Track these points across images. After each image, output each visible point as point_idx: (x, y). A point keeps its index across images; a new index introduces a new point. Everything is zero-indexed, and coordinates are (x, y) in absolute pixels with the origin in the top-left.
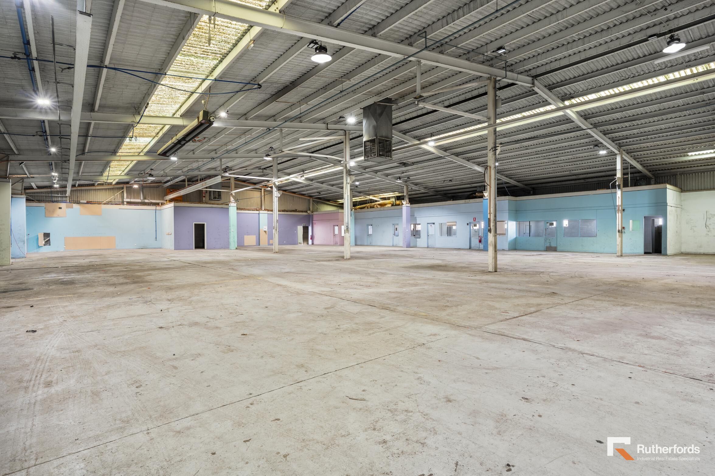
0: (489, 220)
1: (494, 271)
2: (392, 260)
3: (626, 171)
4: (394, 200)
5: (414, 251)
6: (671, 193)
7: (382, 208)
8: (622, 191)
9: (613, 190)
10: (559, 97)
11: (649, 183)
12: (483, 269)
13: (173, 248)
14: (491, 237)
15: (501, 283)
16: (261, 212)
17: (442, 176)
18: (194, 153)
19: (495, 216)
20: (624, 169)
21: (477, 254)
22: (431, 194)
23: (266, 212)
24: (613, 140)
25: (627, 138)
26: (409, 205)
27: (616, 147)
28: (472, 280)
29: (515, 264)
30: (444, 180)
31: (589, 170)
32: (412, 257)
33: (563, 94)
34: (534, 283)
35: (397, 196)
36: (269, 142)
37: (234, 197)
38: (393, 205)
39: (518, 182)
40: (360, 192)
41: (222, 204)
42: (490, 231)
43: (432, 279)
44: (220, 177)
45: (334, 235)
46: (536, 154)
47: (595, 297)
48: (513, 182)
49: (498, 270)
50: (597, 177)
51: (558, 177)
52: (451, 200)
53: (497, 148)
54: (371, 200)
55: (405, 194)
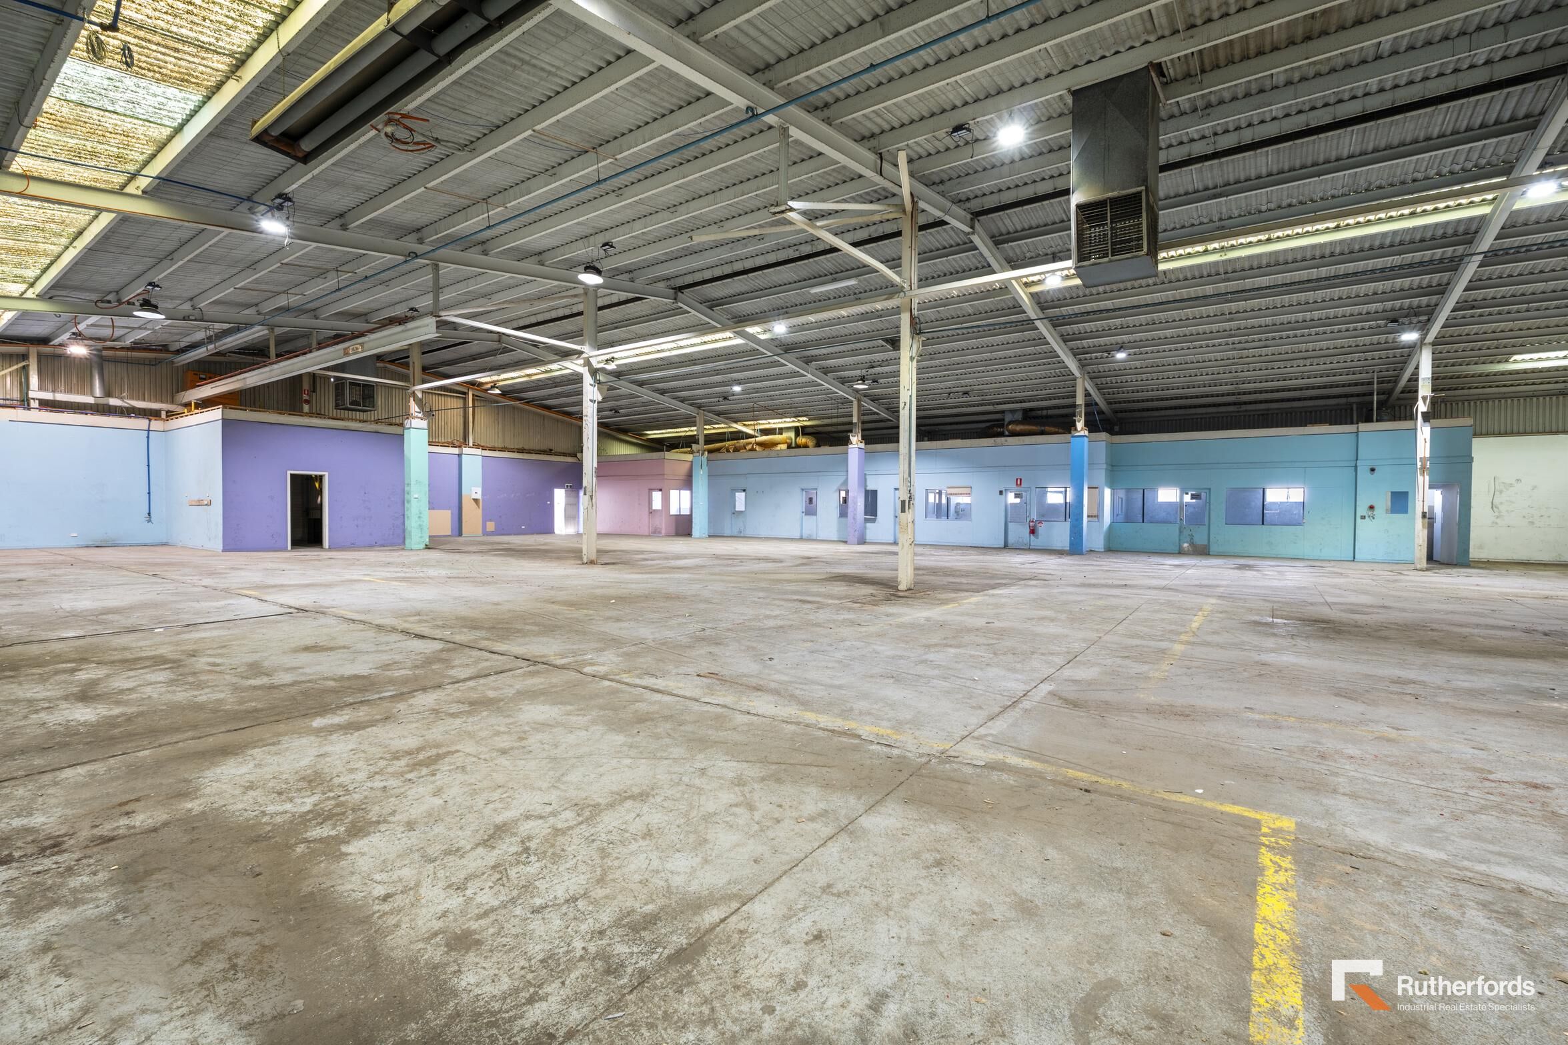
4: (792, 435)
7: (766, 452)
13: (219, 545)
16: (466, 450)
18: (344, 227)
23: (479, 451)
26: (862, 445)
36: (605, 223)
37: (420, 403)
38: (789, 447)
40: (719, 414)
41: (377, 421)
44: (431, 322)
45: (652, 512)
54: (740, 432)
55: (855, 420)
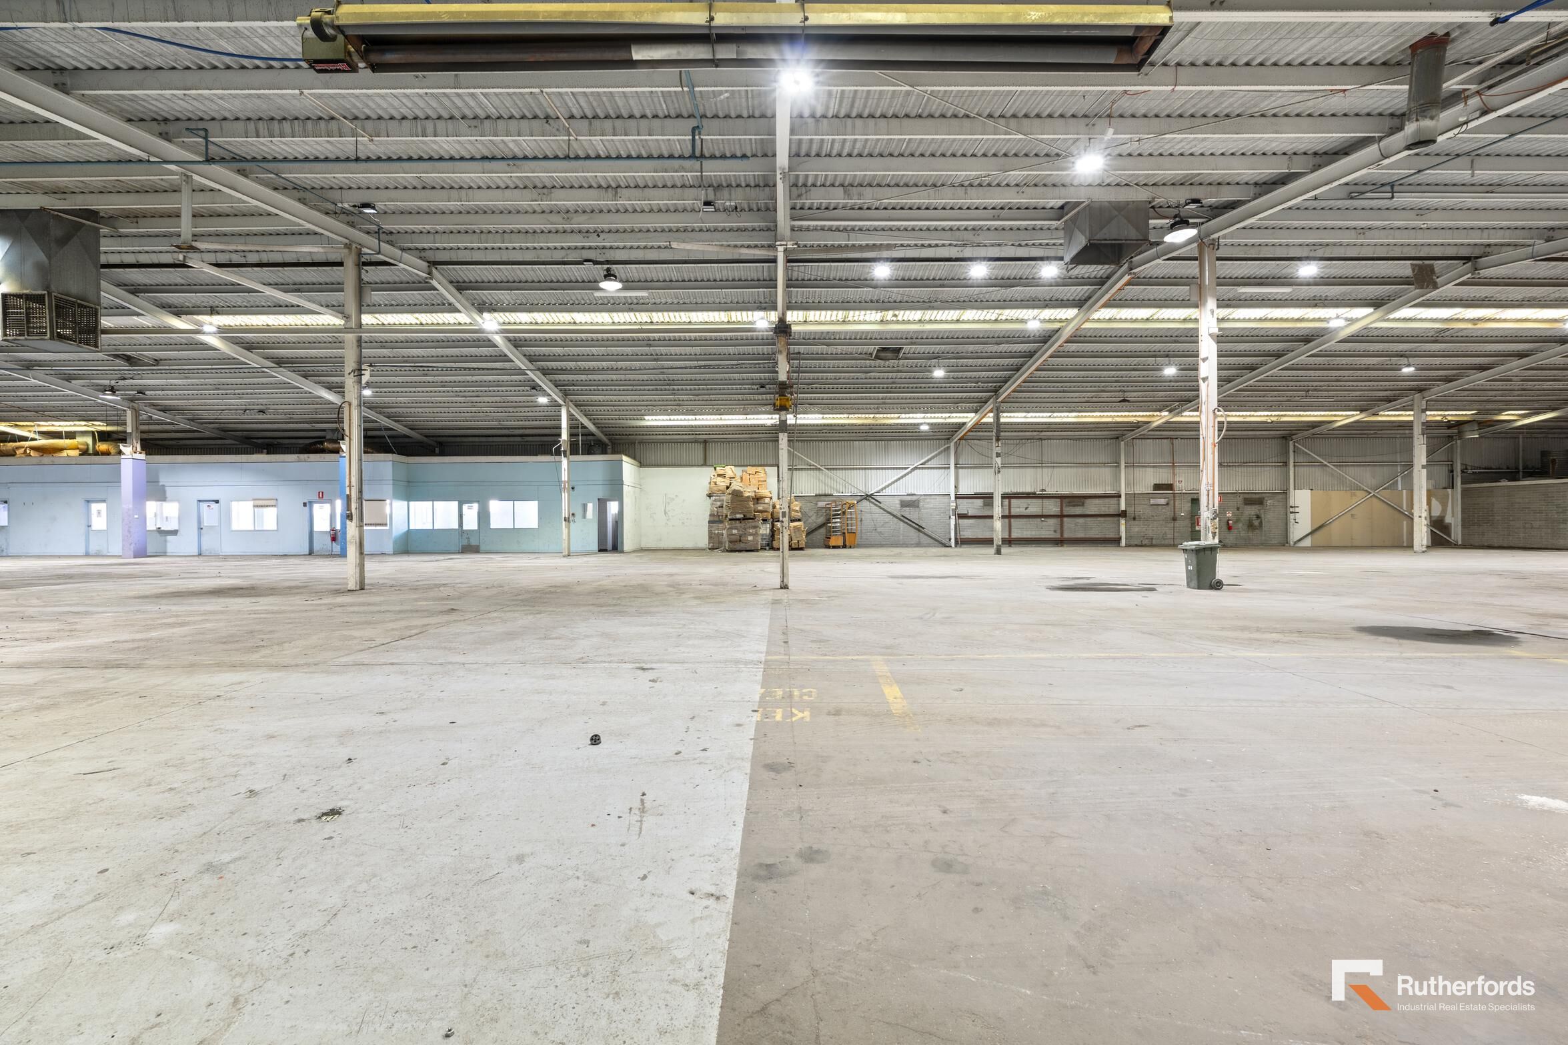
0: (349, 498)
1: (358, 588)
2: (99, 586)
3: (574, 431)
4: (88, 440)
5: (159, 563)
6: (628, 466)
7: (46, 458)
8: (568, 460)
9: (557, 458)
10: (473, 305)
11: (604, 452)
12: (338, 587)
14: (352, 529)
15: (369, 604)
17: (240, 398)
19: (361, 491)
20: (571, 427)
21: (327, 563)
22: (207, 434)
24: (557, 384)
25: (574, 385)
26: (143, 456)
27: (561, 394)
28: (312, 605)
29: (400, 576)
30: (244, 407)
31: (527, 423)
32: (157, 575)
33: (481, 301)
34: (426, 599)
35: (100, 433)
38: (84, 453)
39: (412, 429)
42: (350, 517)
43: (222, 612)
46: (442, 387)
47: (508, 609)
48: (400, 429)
49: (366, 587)
50: (539, 435)
51: (481, 429)
52: (262, 453)
53: (363, 372)
54: (6, 433)
55: (129, 430)
